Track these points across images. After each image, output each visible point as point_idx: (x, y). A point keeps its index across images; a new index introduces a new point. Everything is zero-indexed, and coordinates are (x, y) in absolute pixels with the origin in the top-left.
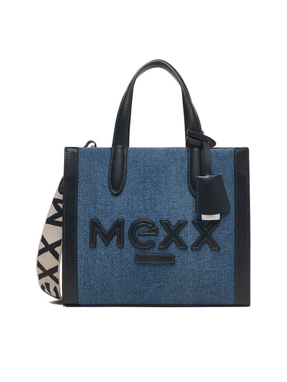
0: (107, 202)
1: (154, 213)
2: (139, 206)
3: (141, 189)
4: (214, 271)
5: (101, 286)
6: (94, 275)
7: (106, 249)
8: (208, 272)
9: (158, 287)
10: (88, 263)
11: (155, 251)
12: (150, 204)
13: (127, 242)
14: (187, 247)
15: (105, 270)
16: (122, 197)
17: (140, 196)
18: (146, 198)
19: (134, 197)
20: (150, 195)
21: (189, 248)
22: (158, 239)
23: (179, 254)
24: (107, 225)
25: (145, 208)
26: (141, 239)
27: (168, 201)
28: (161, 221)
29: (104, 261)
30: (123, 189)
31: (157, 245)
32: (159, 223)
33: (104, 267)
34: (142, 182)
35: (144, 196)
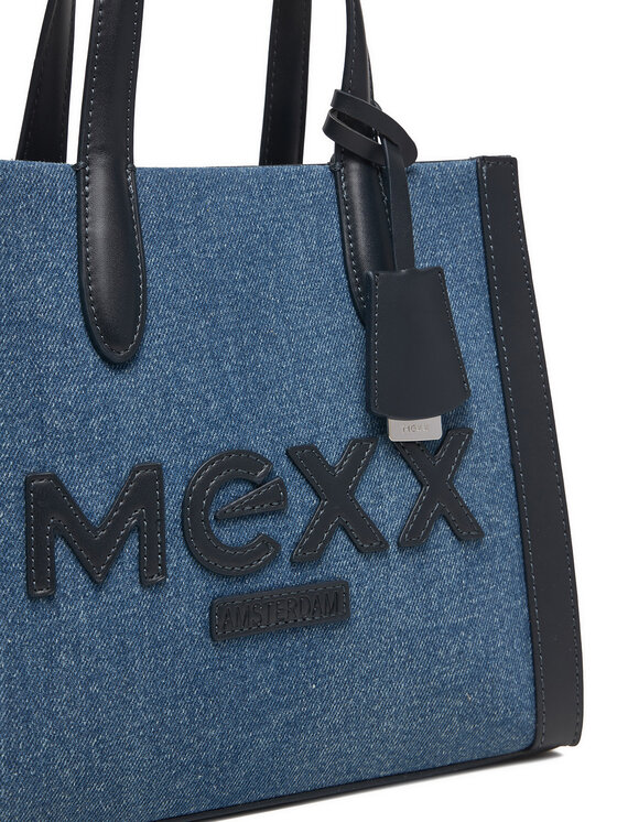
0: (87, 399)
1: (264, 426)
2: (208, 402)
3: (203, 335)
4: (471, 622)
5: (77, 760)
6: (52, 716)
7: (96, 598)
8: (455, 629)
9: (288, 724)
10: (22, 668)
11: (281, 575)
12: (245, 392)
13: (177, 556)
14: (384, 544)
15: (94, 688)
16: (143, 372)
17: (207, 363)
18: (228, 367)
19: (186, 368)
20: (240, 356)
21: (392, 547)
22: (286, 528)
23: (362, 575)
24: (94, 497)
25: (228, 408)
26: (228, 535)
27: (300, 372)
28: (290, 454)
29: (92, 650)
30: (141, 338)
31: (286, 550)
32: (285, 463)
33: (90, 679)
34: (204, 307)
35: (217, 360)
